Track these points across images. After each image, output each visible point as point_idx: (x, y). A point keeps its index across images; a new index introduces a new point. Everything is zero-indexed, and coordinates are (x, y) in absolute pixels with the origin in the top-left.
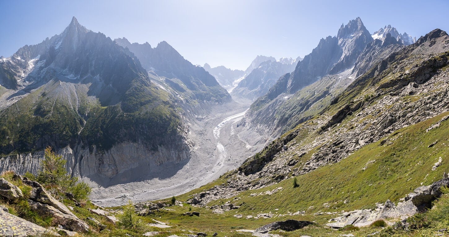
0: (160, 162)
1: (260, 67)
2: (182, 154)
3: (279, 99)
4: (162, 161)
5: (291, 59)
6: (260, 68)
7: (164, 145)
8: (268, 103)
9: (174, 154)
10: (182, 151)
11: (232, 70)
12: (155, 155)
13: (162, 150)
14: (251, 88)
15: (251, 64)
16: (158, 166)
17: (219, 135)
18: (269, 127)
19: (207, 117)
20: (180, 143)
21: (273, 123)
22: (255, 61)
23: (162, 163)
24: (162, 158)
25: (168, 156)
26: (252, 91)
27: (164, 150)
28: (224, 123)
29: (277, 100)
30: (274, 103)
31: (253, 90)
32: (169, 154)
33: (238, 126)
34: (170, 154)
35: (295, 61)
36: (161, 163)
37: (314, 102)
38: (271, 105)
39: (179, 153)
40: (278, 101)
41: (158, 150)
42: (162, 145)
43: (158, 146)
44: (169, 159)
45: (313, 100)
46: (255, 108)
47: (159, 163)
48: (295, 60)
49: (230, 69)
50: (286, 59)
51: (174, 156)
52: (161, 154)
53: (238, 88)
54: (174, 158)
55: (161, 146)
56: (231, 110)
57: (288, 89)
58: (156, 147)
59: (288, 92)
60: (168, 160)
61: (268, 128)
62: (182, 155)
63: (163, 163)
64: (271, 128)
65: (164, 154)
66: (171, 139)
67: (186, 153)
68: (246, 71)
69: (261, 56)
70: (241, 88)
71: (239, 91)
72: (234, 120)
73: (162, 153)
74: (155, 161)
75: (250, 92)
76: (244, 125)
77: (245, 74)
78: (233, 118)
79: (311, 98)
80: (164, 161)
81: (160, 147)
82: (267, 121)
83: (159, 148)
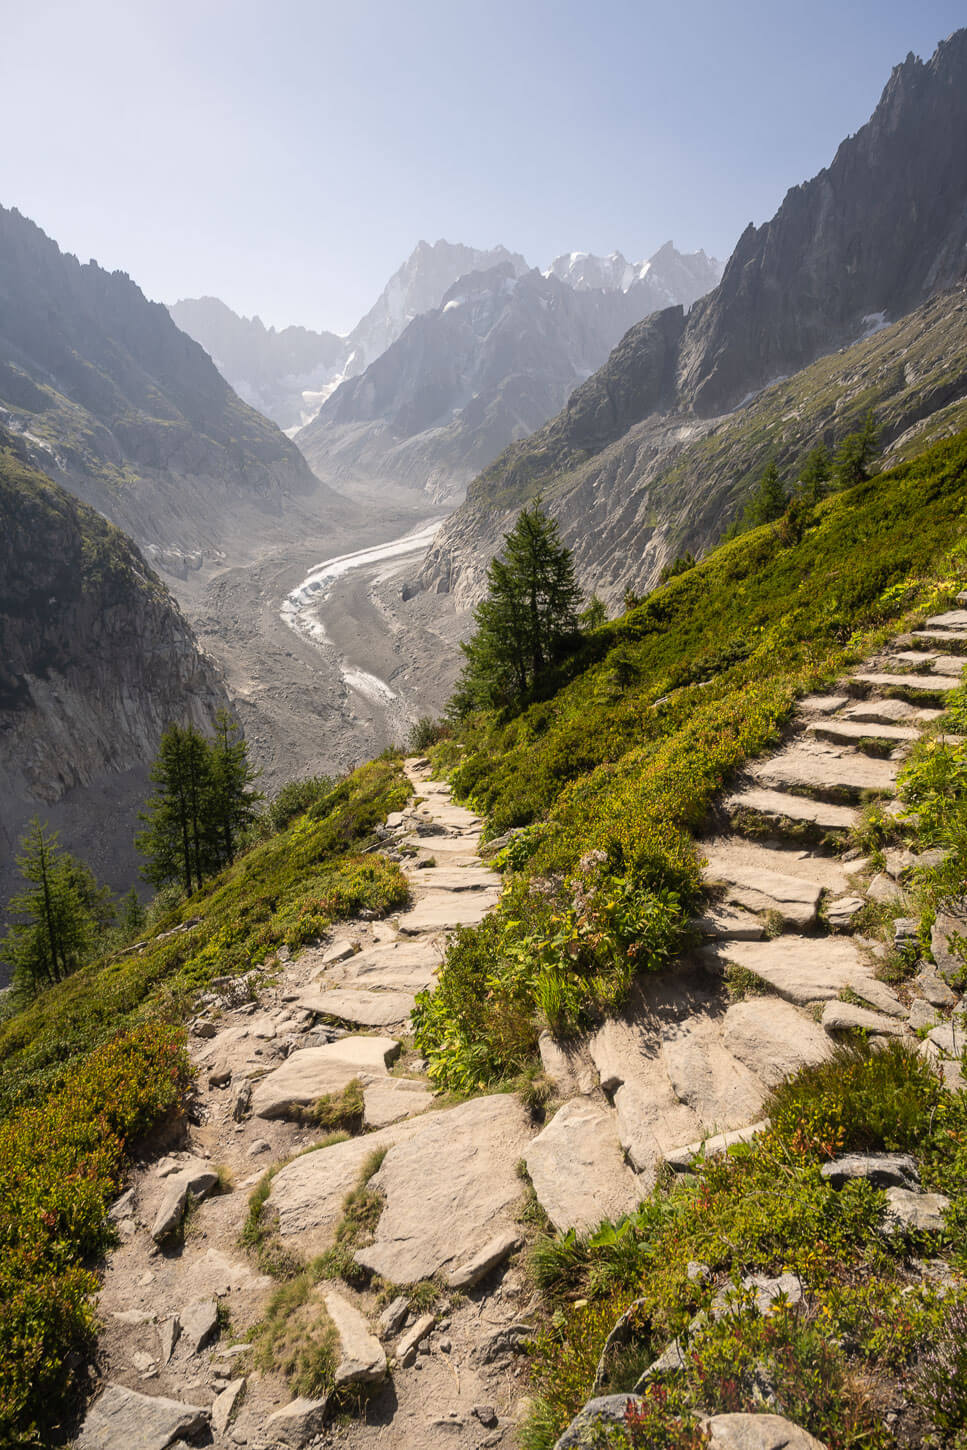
0: (61, 778)
1: (451, 304)
2: (190, 718)
3: (643, 439)
4: (73, 771)
5: (620, 262)
6: (451, 309)
7: (62, 670)
8: (573, 468)
9: (141, 718)
10: (185, 699)
11: (272, 329)
12: (20, 736)
13: (58, 700)
14: (407, 424)
15: (385, 296)
16: (51, 802)
17: (327, 635)
18: (616, 576)
19: (208, 555)
20: (165, 653)
21: (636, 557)
22: (402, 274)
23: (77, 780)
24: (71, 747)
25: (103, 738)
26: (413, 439)
27: (73, 703)
28: (316, 586)
29: (632, 449)
30: (617, 461)
31: (422, 437)
32: (108, 725)
33: (407, 595)
34: (115, 723)
35: (643, 274)
36: (69, 780)
37: (910, 420)
38: (603, 476)
39: (167, 712)
40: (642, 451)
41: (31, 704)
42: (52, 673)
43: (27, 677)
44: (114, 752)
45: (905, 410)
46: (500, 494)
47: (57, 785)
48: (647, 266)
49: (256, 319)
50: (589, 263)
51: (140, 731)
52: (58, 726)
53: (330, 428)
54: (144, 742)
55: (47, 678)
56: (323, 529)
57: (682, 390)
58: (15, 683)
59: (686, 408)
60: (107, 760)
61: (610, 579)
62: (186, 721)
63: (81, 777)
64: (636, 576)
65: (78, 725)
66: (104, 625)
67: (209, 707)
68: (355, 336)
69: (442, 243)
70: (341, 429)
71: (333, 442)
72: (374, 571)
73: (64, 717)
74: (28, 772)
75: (400, 448)
76: (446, 588)
77: (352, 357)
78: (355, 562)
79: (885, 404)
80: (88, 769)
81: (41, 683)
82: (601, 550)
83: (38, 690)
